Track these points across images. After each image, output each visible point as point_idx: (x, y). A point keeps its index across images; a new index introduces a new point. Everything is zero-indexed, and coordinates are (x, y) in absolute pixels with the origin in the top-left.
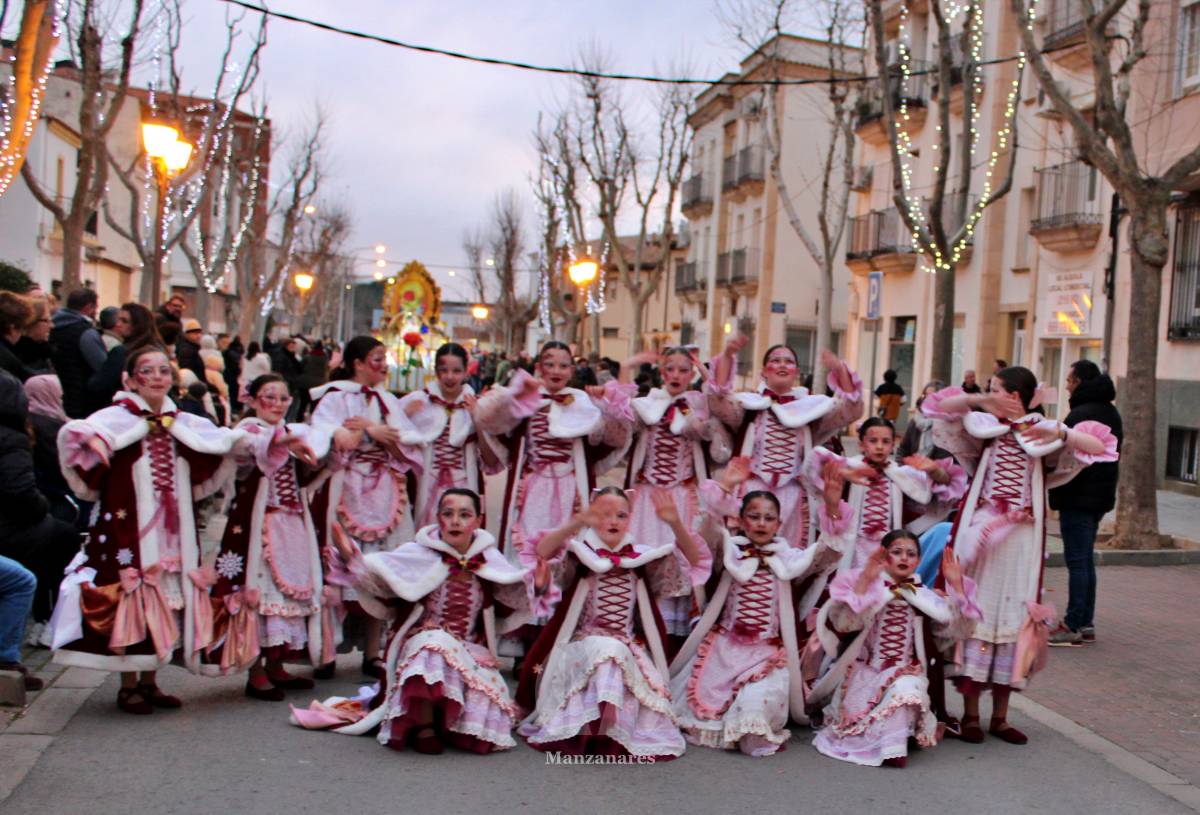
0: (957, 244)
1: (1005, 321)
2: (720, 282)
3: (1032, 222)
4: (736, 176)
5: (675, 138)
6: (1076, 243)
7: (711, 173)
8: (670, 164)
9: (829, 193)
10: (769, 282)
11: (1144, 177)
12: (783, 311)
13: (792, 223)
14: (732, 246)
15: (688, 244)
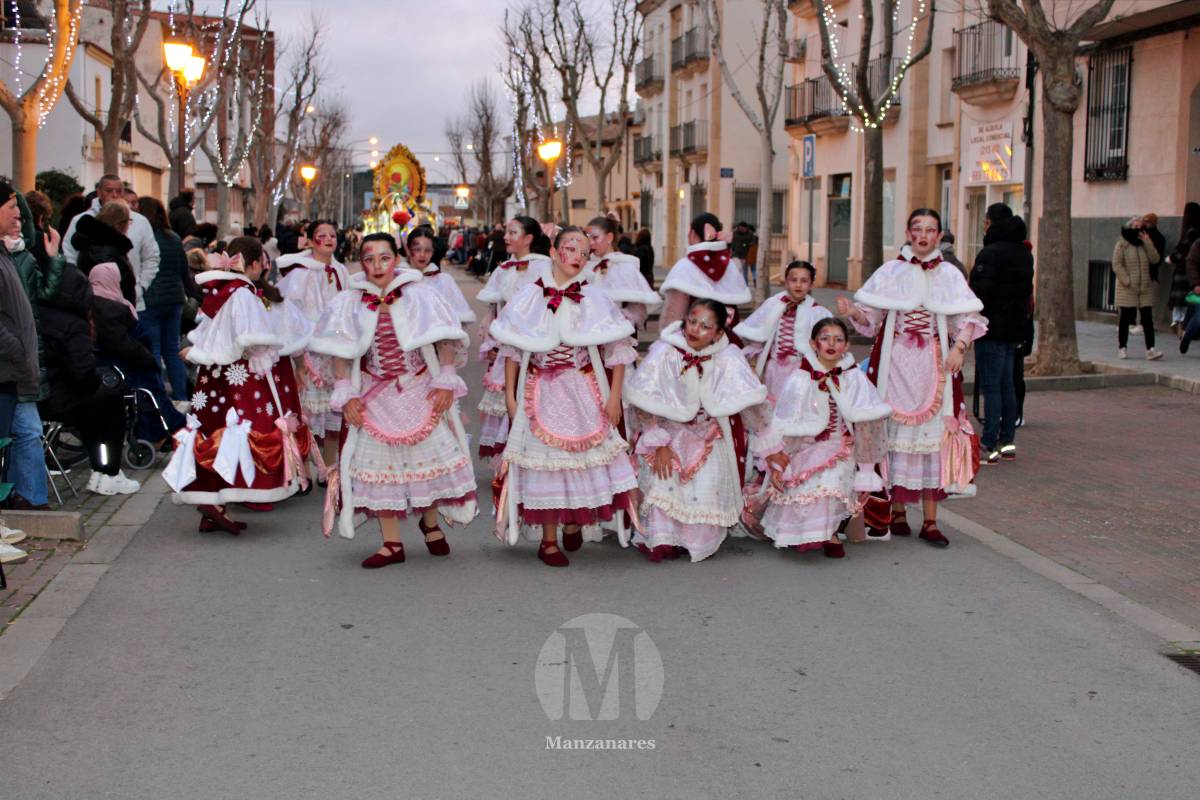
0: (883, 104)
1: (933, 172)
2: (673, 153)
3: (954, 79)
4: (683, 55)
5: (626, 25)
6: (995, 97)
7: (661, 54)
8: (623, 49)
9: (765, 66)
10: (717, 149)
11: (1053, 30)
12: (731, 176)
13: (733, 95)
14: (683, 119)
15: (644, 120)
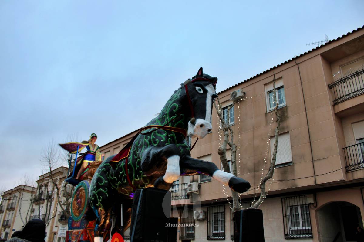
0: (47, 224)
1: (53, 234)
3: (59, 219)
4: (10, 207)
9: (28, 214)
10: (13, 225)
13: (21, 219)
14: (6, 219)
